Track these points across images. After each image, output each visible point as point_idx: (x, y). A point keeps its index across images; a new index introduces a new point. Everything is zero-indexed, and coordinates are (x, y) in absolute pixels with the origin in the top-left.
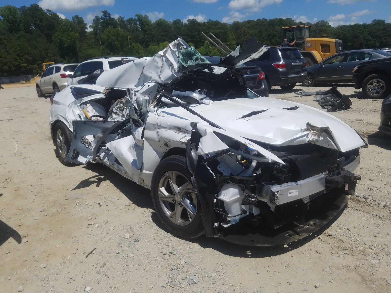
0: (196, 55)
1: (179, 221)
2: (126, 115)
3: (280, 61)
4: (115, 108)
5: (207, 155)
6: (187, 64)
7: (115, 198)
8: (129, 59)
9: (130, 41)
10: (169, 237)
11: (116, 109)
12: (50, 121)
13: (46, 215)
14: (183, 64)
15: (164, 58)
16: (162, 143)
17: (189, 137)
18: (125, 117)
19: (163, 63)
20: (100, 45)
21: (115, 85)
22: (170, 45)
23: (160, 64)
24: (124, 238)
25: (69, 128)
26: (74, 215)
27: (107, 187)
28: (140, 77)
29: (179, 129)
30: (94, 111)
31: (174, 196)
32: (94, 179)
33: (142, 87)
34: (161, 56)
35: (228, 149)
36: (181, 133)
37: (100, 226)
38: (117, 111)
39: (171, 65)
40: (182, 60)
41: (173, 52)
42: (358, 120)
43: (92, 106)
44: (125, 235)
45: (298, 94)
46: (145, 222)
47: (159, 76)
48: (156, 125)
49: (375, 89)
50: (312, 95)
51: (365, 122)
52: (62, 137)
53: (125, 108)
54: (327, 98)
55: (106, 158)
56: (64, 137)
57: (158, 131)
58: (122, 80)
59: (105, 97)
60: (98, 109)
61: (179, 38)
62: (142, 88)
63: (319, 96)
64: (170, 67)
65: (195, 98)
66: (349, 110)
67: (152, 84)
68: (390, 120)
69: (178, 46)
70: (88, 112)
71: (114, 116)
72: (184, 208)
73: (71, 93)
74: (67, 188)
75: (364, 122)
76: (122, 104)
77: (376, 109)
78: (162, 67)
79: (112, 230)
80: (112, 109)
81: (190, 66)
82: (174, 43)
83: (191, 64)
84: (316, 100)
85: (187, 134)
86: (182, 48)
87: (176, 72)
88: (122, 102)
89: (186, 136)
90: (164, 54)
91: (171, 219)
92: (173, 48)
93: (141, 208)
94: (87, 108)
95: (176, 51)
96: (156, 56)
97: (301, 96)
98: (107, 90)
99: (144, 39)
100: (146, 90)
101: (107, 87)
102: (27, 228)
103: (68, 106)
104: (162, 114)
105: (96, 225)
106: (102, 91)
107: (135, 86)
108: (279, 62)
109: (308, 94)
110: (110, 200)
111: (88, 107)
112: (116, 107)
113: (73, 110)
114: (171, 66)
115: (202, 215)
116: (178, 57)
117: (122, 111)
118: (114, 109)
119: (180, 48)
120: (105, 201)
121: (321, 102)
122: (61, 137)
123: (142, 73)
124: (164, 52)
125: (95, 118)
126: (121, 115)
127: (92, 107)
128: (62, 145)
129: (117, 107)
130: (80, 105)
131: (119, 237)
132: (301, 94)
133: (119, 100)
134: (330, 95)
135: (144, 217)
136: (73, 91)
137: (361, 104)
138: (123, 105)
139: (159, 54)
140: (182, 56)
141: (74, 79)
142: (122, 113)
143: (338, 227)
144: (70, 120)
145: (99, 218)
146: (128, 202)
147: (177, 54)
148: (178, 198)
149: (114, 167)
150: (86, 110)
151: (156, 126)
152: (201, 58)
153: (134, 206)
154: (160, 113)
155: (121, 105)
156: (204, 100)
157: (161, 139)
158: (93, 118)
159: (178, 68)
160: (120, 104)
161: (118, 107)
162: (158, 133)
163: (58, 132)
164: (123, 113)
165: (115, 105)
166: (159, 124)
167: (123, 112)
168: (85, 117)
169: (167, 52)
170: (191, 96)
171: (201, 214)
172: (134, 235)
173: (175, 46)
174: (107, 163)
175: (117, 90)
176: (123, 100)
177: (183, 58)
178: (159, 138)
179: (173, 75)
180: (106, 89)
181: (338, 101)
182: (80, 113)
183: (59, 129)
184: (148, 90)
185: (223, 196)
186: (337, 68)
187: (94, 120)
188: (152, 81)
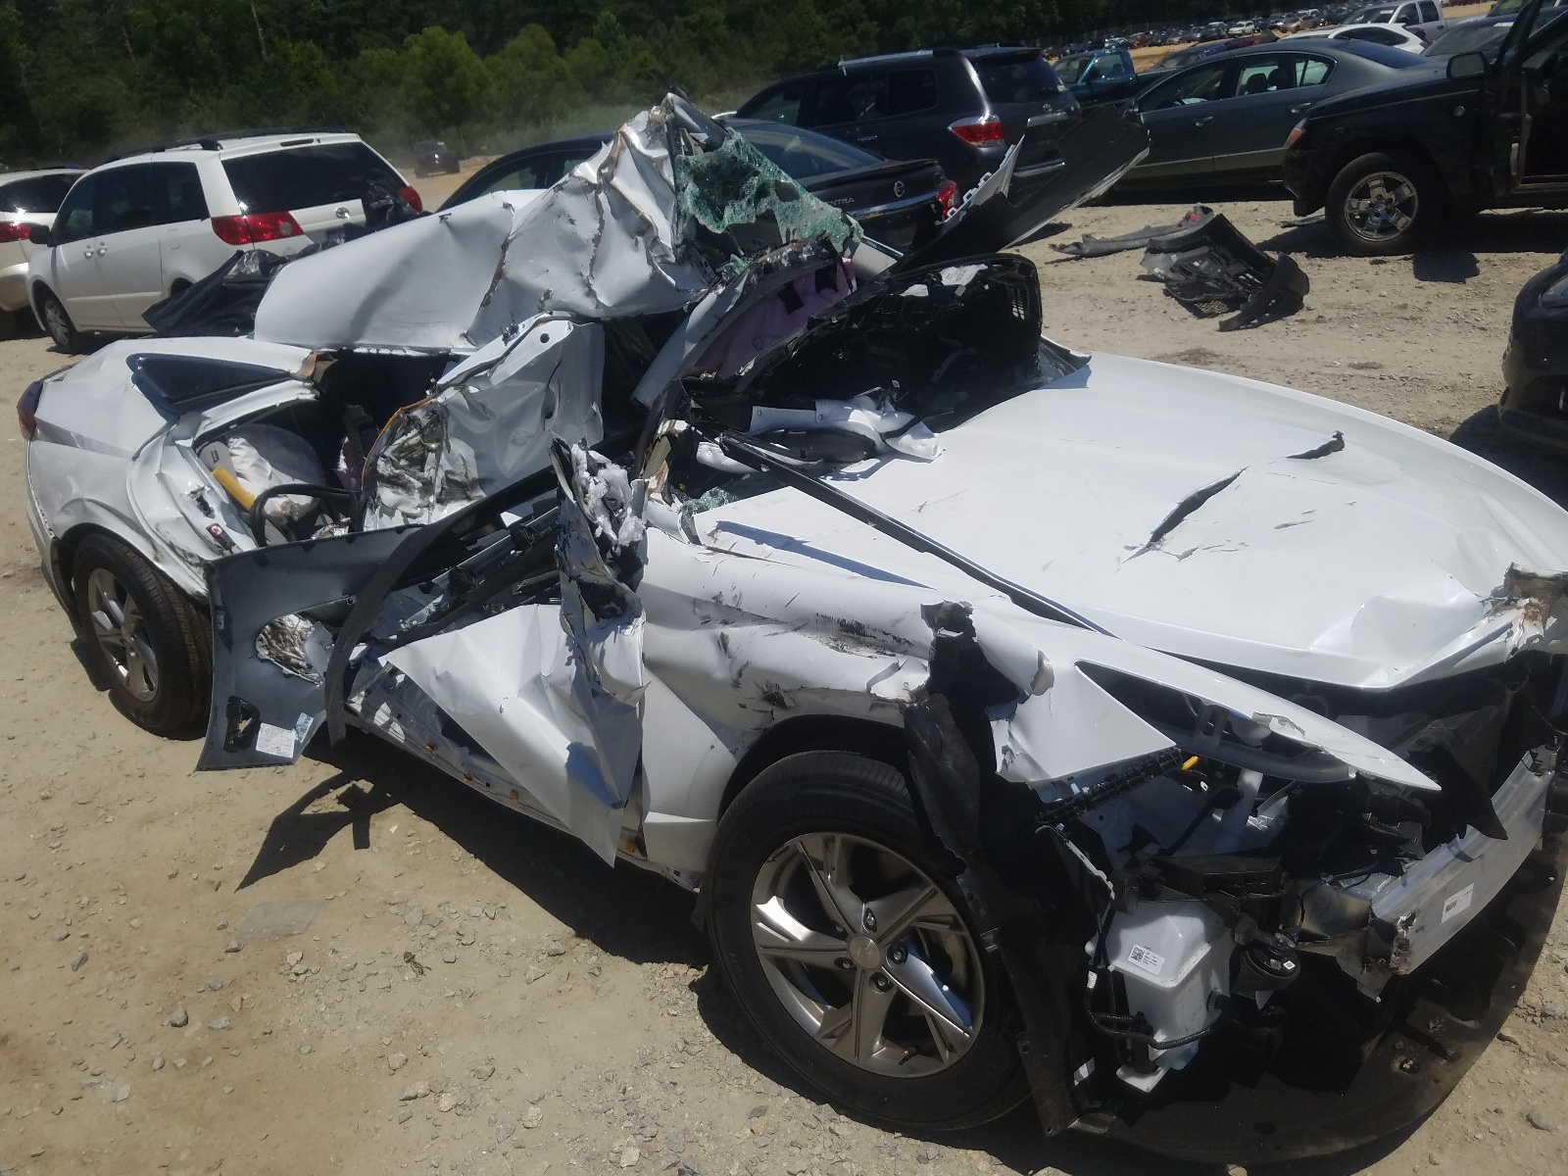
0: (757, 173)
1: (879, 1053)
2: (438, 483)
3: (980, 113)
4: (384, 457)
5: (1062, 784)
6: (721, 218)
7: (477, 911)
8: (319, 140)
9: (264, 33)
10: (832, 1125)
11: (392, 460)
12: (42, 530)
13: (157, 1064)
14: (702, 222)
15: (602, 196)
16: (751, 691)
17: (917, 677)
18: (438, 490)
19: (602, 222)
20: (127, 55)
21: (358, 334)
22: (629, 128)
23: (587, 228)
24: (616, 1164)
25: (156, 563)
26: (305, 1050)
27: (414, 848)
28: (488, 294)
29: (852, 632)
30: (268, 467)
31: (843, 944)
32: (329, 804)
33: (510, 344)
34: (589, 187)
35: (1171, 748)
36: (866, 652)
37: (468, 1103)
38: (397, 471)
39: (642, 229)
40: (696, 203)
41: (647, 168)
42: (1361, 367)
43: (252, 442)
44: (616, 1149)
45: (1067, 250)
46: (680, 1047)
47: (588, 285)
48: (707, 602)
49: (1377, 215)
50: (1121, 251)
51: (1396, 372)
52: (121, 602)
53: (432, 451)
54: (1196, 264)
55: (384, 706)
56: (131, 604)
57: (722, 635)
58: (391, 306)
59: (316, 397)
60: (283, 452)
61: (670, 95)
62: (507, 353)
63: (1161, 256)
64: (639, 238)
65: (862, 433)
66: (1301, 315)
67: (560, 330)
68: (1564, 389)
69: (671, 133)
70: (239, 475)
71: (387, 495)
72: (900, 994)
73: (136, 387)
74: (216, 876)
75: (1391, 377)
76: (414, 432)
77: (1404, 307)
78: (597, 240)
79: (535, 1123)
80: (374, 465)
81: (734, 228)
82: (650, 122)
83: (738, 220)
84: (1145, 273)
85: (901, 660)
86: (693, 143)
87: (670, 263)
88: (412, 422)
89: (896, 668)
90: (600, 174)
91: (829, 1043)
92: (648, 147)
93: (632, 965)
94: (232, 455)
95: (661, 160)
96: (562, 189)
97: (1077, 259)
98: (322, 358)
99: (326, 16)
100: (532, 362)
101: (315, 343)
102: (84, 1164)
103: (135, 458)
104: (726, 539)
105: (446, 1102)
106: (295, 369)
107: (465, 336)
108: (975, 118)
109: (1105, 247)
110: (454, 926)
111: (235, 451)
112: (388, 453)
113: (160, 476)
114: (641, 233)
115: (1025, 1049)
116: (678, 189)
117: (419, 467)
118: (381, 463)
119: (683, 143)
120: (433, 933)
121: (1178, 285)
122: (113, 604)
123: (499, 275)
124: (603, 167)
125: (283, 507)
126: (418, 484)
127: (255, 451)
128: (123, 641)
129: (393, 452)
130: (196, 445)
131: (588, 1160)
132: (1079, 251)
133: (398, 416)
134: (1205, 250)
135: (668, 1019)
136: (146, 378)
137: (1334, 285)
138: (418, 437)
139: (578, 178)
140: (696, 182)
141: (61, 248)
142: (420, 474)
143: (1556, 962)
144: (157, 525)
145: (441, 1049)
146: (548, 928)
147: (668, 173)
148: (867, 952)
149: (437, 756)
150: (230, 467)
151: (713, 613)
152: (777, 184)
153: (587, 953)
154: (711, 535)
155: (409, 435)
156: (907, 438)
157: (742, 674)
158: (273, 505)
159: (680, 242)
160: (405, 434)
161: (401, 449)
162: (723, 643)
163: (94, 582)
164: (426, 474)
165: (384, 442)
166: (727, 601)
167: (422, 470)
168: (227, 502)
169: (616, 166)
170: (840, 424)
171: (1019, 1044)
172: (660, 1145)
173: (653, 132)
174: (391, 732)
175: (369, 355)
176: (417, 413)
177: (701, 192)
178: (735, 672)
179: (656, 277)
180: (314, 356)
181: (1242, 277)
182: (202, 485)
183: (96, 567)
184: (543, 358)
185: (1130, 959)
186: (1197, 124)
187: (276, 512)
188: (555, 313)
